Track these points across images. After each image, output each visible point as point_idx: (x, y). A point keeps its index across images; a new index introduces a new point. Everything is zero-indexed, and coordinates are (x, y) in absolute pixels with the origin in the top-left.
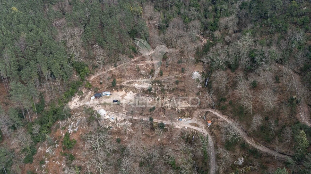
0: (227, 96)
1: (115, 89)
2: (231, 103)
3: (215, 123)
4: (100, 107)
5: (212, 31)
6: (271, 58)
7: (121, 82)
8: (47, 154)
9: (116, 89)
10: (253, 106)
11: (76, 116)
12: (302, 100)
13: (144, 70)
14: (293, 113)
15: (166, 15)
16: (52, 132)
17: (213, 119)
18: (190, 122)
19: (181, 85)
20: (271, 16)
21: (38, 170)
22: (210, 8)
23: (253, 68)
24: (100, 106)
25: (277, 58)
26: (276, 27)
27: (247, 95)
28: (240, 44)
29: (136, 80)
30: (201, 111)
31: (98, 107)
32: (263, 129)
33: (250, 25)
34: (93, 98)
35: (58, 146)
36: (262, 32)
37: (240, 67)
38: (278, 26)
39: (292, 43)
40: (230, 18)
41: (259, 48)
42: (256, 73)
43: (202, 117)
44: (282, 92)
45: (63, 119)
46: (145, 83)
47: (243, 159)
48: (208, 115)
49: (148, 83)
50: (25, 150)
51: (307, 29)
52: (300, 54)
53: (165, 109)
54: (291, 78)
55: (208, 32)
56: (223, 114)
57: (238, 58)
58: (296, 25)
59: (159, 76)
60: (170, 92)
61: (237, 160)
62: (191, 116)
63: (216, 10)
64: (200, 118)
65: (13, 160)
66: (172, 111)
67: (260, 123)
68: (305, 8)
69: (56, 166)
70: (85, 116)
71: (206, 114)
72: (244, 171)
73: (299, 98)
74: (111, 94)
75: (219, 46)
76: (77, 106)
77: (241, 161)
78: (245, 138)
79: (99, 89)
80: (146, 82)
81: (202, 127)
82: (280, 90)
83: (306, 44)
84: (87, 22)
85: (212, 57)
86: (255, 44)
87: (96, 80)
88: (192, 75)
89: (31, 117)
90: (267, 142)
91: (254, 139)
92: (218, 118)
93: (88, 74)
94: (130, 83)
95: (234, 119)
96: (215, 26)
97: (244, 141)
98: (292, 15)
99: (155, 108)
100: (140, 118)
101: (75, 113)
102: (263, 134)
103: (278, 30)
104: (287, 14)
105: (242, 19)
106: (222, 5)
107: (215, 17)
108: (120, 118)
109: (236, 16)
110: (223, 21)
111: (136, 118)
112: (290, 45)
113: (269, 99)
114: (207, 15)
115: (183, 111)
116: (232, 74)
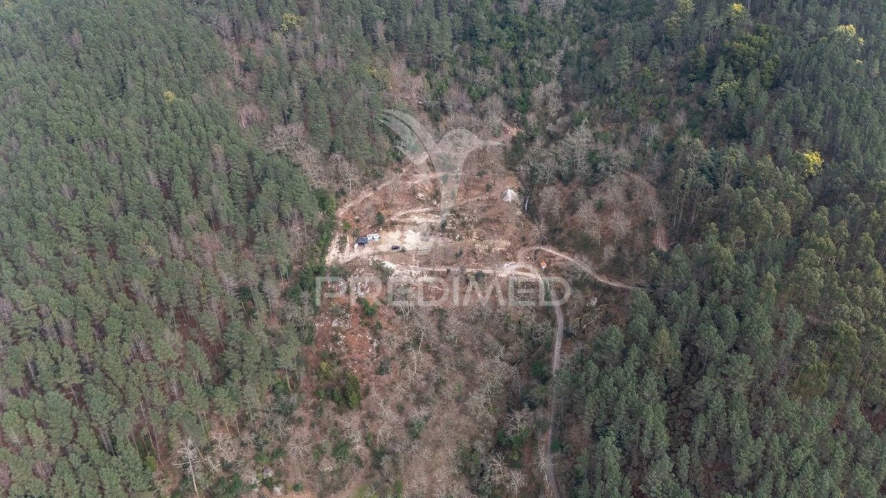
0: (562, 224)
2: (569, 234)
3: (552, 264)
4: (382, 258)
5: (522, 112)
6: (620, 165)
7: (389, 216)
10: (602, 235)
12: (658, 221)
13: (421, 192)
14: (650, 238)
15: (434, 81)
17: (547, 260)
18: (515, 267)
19: (490, 213)
20: (615, 90)
22: (512, 65)
23: (597, 180)
25: (626, 165)
26: (624, 112)
27: (593, 221)
28: (575, 140)
29: (414, 211)
30: (527, 249)
32: (616, 262)
33: (584, 102)
36: (603, 117)
37: (578, 179)
38: (626, 109)
39: (647, 141)
40: (549, 86)
41: (601, 146)
42: (601, 188)
43: (530, 258)
44: (636, 213)
46: (429, 215)
47: (596, 299)
48: (539, 255)
51: (664, 117)
52: (655, 158)
53: (475, 253)
54: (646, 193)
55: (514, 115)
56: (560, 251)
57: (573, 165)
58: (650, 109)
60: (477, 225)
61: (590, 301)
62: (515, 259)
63: (521, 68)
64: (528, 260)
66: (487, 254)
67: (613, 255)
68: (662, 80)
71: (535, 253)
72: (600, 310)
73: (655, 220)
74: (379, 238)
75: (539, 142)
77: (594, 302)
78: (594, 275)
80: (431, 212)
81: (534, 273)
82: (633, 210)
83: (663, 141)
85: (532, 164)
86: (596, 141)
88: (504, 195)
90: (622, 276)
91: (607, 276)
92: (554, 258)
94: (405, 216)
95: (577, 255)
96: (526, 105)
97: (595, 280)
98: (645, 91)
99: (461, 253)
100: (444, 269)
101: (354, 270)
102: (617, 268)
103: (627, 117)
104: (638, 89)
105: (567, 86)
106: (531, 60)
107: (522, 84)
108: (414, 272)
109: (558, 79)
110: (538, 94)
111: (437, 269)
112: (643, 143)
113: (621, 224)
114: (508, 80)
115: (503, 253)
116: (566, 189)
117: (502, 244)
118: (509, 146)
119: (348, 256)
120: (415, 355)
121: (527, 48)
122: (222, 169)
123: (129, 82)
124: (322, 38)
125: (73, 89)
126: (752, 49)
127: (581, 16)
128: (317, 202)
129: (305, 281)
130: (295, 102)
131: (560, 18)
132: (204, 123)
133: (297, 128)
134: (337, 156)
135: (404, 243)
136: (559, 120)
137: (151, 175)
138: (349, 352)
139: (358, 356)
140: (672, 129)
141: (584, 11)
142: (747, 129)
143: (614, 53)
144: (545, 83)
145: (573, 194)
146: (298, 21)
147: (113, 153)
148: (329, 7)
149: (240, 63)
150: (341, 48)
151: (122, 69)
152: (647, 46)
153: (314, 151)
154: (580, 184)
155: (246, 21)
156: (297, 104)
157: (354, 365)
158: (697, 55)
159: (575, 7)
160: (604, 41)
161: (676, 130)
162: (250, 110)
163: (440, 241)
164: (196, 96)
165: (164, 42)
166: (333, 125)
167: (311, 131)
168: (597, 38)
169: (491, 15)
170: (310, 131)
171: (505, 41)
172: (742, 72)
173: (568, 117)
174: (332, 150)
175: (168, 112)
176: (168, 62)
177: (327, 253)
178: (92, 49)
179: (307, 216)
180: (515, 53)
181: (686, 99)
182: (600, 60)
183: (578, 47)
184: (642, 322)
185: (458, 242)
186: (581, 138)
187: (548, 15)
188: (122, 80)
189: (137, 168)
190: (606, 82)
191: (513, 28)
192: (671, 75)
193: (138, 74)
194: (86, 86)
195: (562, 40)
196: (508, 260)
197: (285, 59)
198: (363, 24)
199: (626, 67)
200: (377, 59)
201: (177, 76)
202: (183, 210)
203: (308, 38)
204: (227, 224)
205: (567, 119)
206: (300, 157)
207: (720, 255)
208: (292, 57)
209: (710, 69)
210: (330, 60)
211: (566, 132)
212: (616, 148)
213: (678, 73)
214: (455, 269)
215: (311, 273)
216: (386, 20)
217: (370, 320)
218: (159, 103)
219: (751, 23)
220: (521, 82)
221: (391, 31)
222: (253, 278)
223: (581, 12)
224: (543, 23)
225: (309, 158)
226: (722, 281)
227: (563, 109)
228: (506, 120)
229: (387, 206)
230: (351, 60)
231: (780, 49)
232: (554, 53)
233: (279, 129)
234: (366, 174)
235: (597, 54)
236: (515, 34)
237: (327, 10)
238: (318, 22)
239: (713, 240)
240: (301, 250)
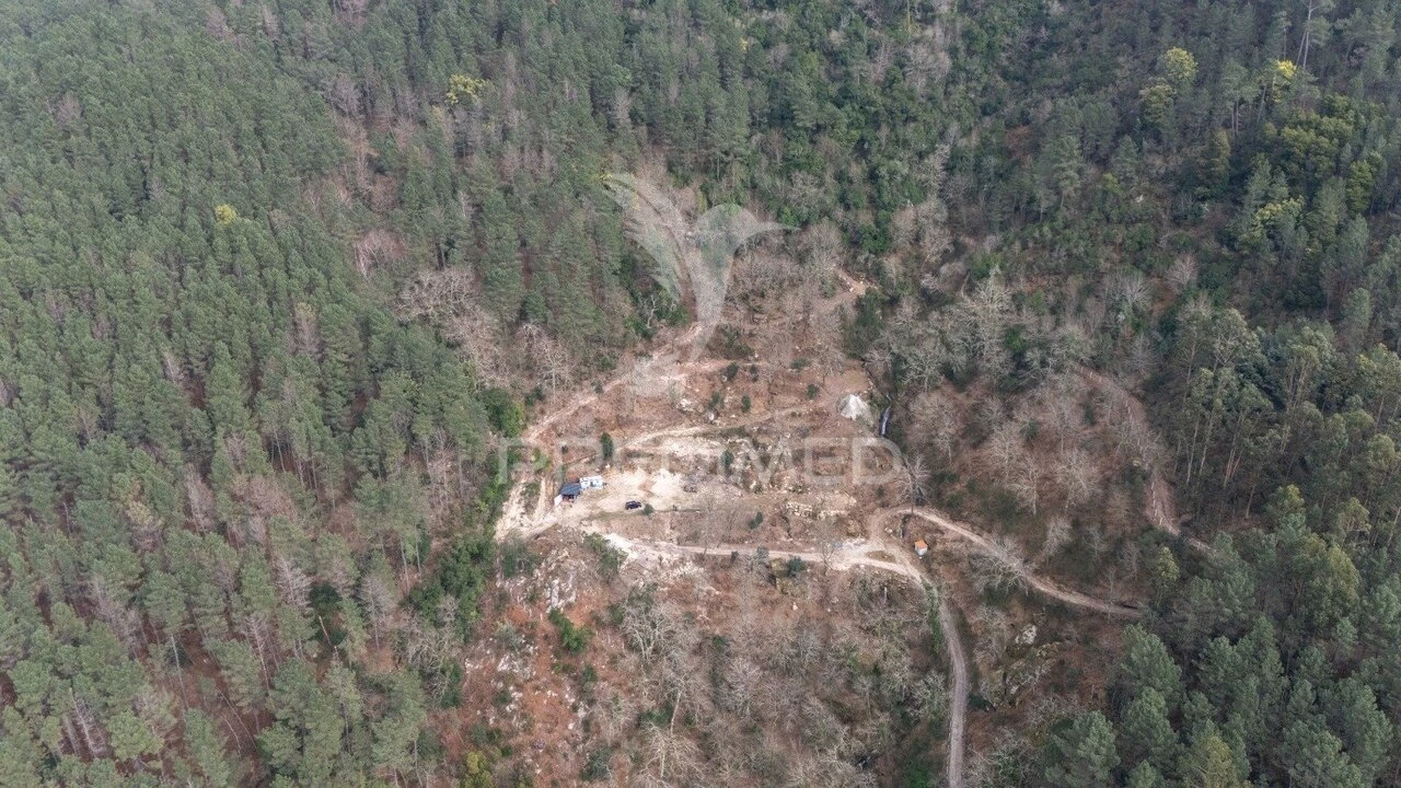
0: (957, 465)
2: (971, 487)
3: (939, 547)
5: (876, 253)
6: (1069, 356)
7: (624, 441)
8: (508, 676)
10: (1040, 494)
11: (556, 562)
12: (1155, 472)
13: (687, 396)
14: (1138, 503)
17: (927, 537)
18: (866, 548)
22: (856, 170)
23: (1022, 383)
25: (1081, 355)
26: (1069, 255)
27: (1022, 465)
28: (976, 307)
29: (672, 432)
30: (888, 513)
32: (1068, 550)
33: (990, 237)
34: (559, 499)
35: (535, 651)
36: (1029, 266)
37: (985, 379)
38: (1075, 251)
39: (1119, 311)
40: (924, 207)
41: (1028, 318)
42: (1032, 398)
43: (894, 532)
44: (1107, 450)
46: (699, 439)
47: (1034, 629)
48: (910, 525)
51: (1150, 266)
52: (1138, 344)
53: (786, 519)
54: (1124, 411)
55: (861, 259)
56: (954, 519)
57: (975, 353)
58: (1121, 250)
59: (740, 412)
61: (1021, 633)
62: (865, 534)
63: (873, 176)
64: (889, 535)
66: (809, 521)
67: (1066, 537)
68: (1141, 198)
70: (584, 559)
71: (904, 522)
72: (1044, 654)
73: (1146, 467)
74: (604, 484)
75: (908, 308)
77: (1030, 635)
78: (1029, 578)
80: (705, 435)
81: (902, 562)
82: (1098, 445)
83: (1151, 312)
85: (895, 350)
86: (1019, 309)
87: (546, 440)
88: (844, 406)
90: (1086, 582)
91: (1053, 578)
92: (942, 533)
94: (657, 442)
95: (990, 532)
96: (882, 239)
97: (1031, 587)
98: (1108, 219)
99: (760, 518)
100: (725, 551)
101: (547, 553)
102: (1073, 564)
103: (1075, 264)
104: (1095, 214)
105: (957, 209)
106: (891, 162)
107: (875, 203)
108: (666, 556)
109: (939, 196)
110: (904, 220)
111: (713, 551)
112: (1112, 315)
113: (1079, 473)
114: (850, 196)
115: (840, 520)
116: (961, 397)
117: (839, 503)
118: (852, 314)
119: (543, 519)
120: (662, 742)
121: (884, 141)
122: (309, 349)
123: (154, 186)
124: (516, 117)
125: (48, 198)
126: (1324, 141)
127: (980, 88)
128: (485, 414)
129: (449, 573)
130: (458, 228)
131: (940, 90)
132: (286, 263)
133: (458, 276)
134: (530, 327)
135: (651, 494)
136: (944, 269)
137: (170, 359)
138: (528, 729)
139: (546, 739)
140: (1167, 289)
141: (985, 79)
142: (1329, 293)
143: (1047, 148)
144: (916, 203)
145: (975, 409)
146: (477, 89)
147: (102, 317)
148: (532, 66)
149: (370, 159)
150: (547, 134)
151: (147, 163)
152: (1109, 138)
153: (487, 318)
154: (991, 390)
155: (386, 88)
156: (462, 233)
157: (536, 757)
158: (1213, 150)
159: (967, 72)
160: (1022, 130)
161: (1177, 291)
162: (376, 241)
163: (719, 495)
164: (278, 216)
165: (229, 119)
166: (528, 271)
167: (486, 281)
168: (1009, 125)
169: (818, 83)
170: (484, 281)
171: (844, 129)
172: (1307, 185)
173: (960, 264)
174: (523, 316)
175: (220, 242)
176: (232, 153)
177: (501, 514)
178: (94, 130)
179: (463, 443)
180: (861, 150)
181: (1191, 233)
182: (1018, 163)
183: (974, 140)
184: (1153, 704)
185: (755, 496)
186: (991, 302)
187: (920, 84)
188: (145, 183)
189: (141, 346)
190: (1032, 200)
191: (857, 107)
192: (1159, 190)
193: (173, 172)
194: (74, 194)
195: (946, 128)
196: (853, 535)
197: (448, 153)
198: (592, 92)
199: (1072, 173)
200: (615, 156)
201: (247, 179)
202: (221, 430)
203: (493, 117)
204: (305, 457)
205: (959, 266)
206: (461, 328)
207: (1324, 562)
208: (462, 151)
209: (1239, 178)
210: (528, 157)
211: (957, 289)
212: (1058, 323)
213: (1172, 185)
214: (747, 551)
215: (465, 557)
216: (633, 90)
217: (572, 662)
218: (205, 226)
219: (1317, 93)
220: (872, 200)
221: (641, 108)
222: (340, 572)
223: (978, 80)
224: (911, 99)
225: (477, 333)
226: (1333, 622)
227: (951, 249)
228: (845, 267)
229: (621, 423)
230: (567, 156)
231: (1382, 142)
232: (933, 150)
233: (426, 276)
234: (585, 362)
235: (1010, 153)
236: (862, 118)
237: (528, 69)
238: (511, 88)
239: (1295, 526)
240: (450, 507)
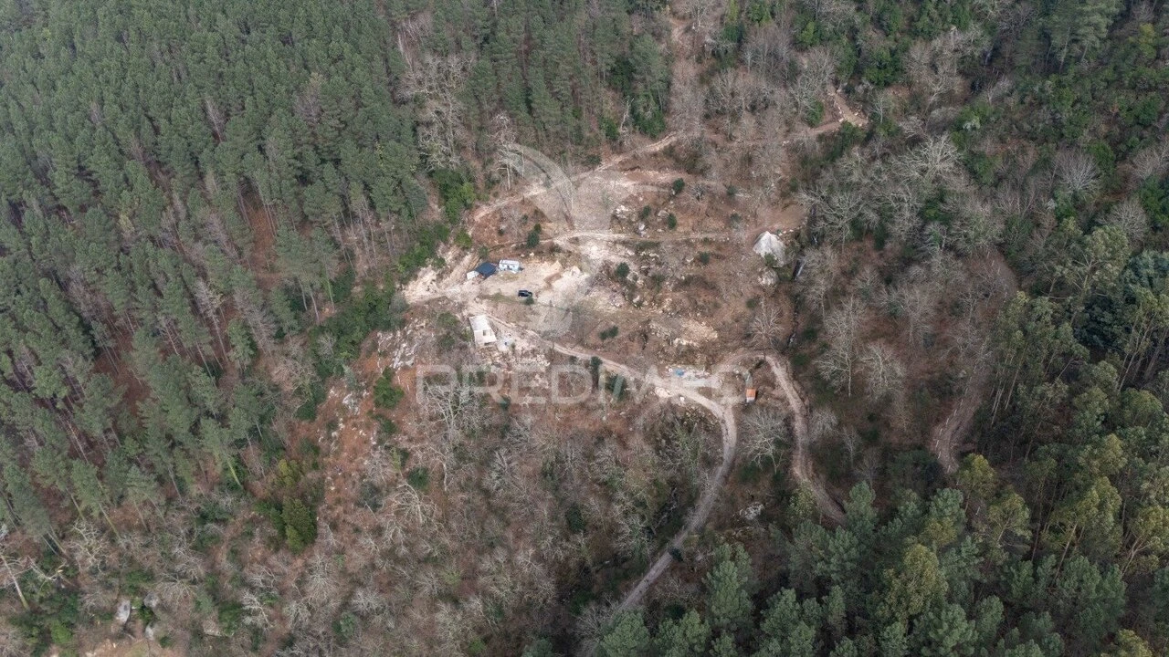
1: (536, 254)
4: (484, 305)
8: (344, 409)
9: (539, 253)
11: (414, 329)
13: (626, 203)
15: (746, 5)
16: (361, 357)
21: (323, 440)
24: (485, 301)
29: (597, 235)
31: (480, 305)
34: (472, 275)
35: (366, 396)
45: (388, 327)
46: (618, 247)
49: (630, 248)
50: (299, 391)
53: (646, 336)
60: (683, 285)
65: (277, 408)
69: (357, 440)
70: (437, 332)
74: (521, 269)
76: (428, 295)
79: (495, 248)
81: (726, 404)
84: (488, 31)
87: (489, 221)
89: (319, 309)
93: (469, 201)
99: (614, 331)
138: (337, 454)
139: (346, 466)
157: (334, 477)
185: (632, 310)
240: (382, 262)
